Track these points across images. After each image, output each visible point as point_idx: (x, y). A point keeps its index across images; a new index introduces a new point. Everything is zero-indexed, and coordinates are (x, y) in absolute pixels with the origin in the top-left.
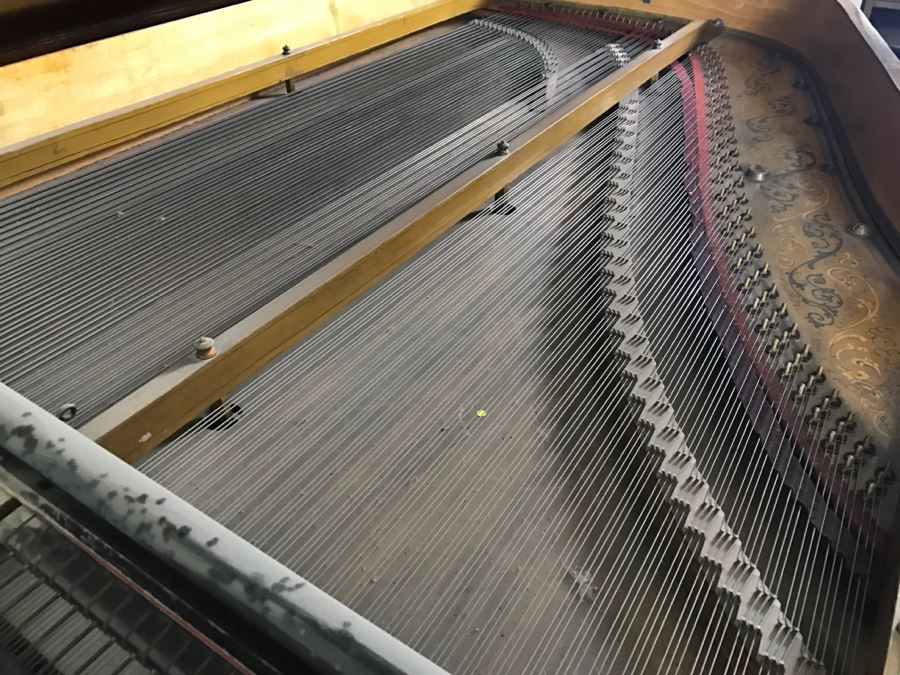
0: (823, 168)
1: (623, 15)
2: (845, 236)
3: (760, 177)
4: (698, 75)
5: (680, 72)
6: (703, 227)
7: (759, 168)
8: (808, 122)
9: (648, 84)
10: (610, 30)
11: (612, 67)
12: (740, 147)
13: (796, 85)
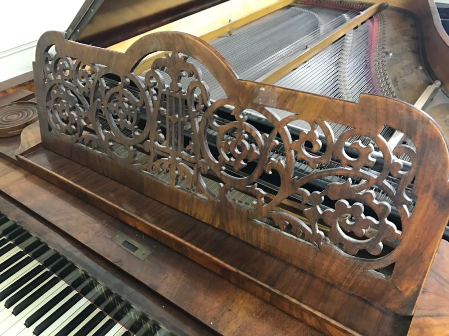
0: (414, 52)
1: (349, 3)
2: (415, 70)
3: (391, 54)
4: (376, 23)
5: (369, 23)
6: (370, 68)
7: (391, 52)
8: (412, 38)
9: (356, 27)
10: (344, 9)
11: (343, 22)
12: (385, 47)
13: (411, 26)
